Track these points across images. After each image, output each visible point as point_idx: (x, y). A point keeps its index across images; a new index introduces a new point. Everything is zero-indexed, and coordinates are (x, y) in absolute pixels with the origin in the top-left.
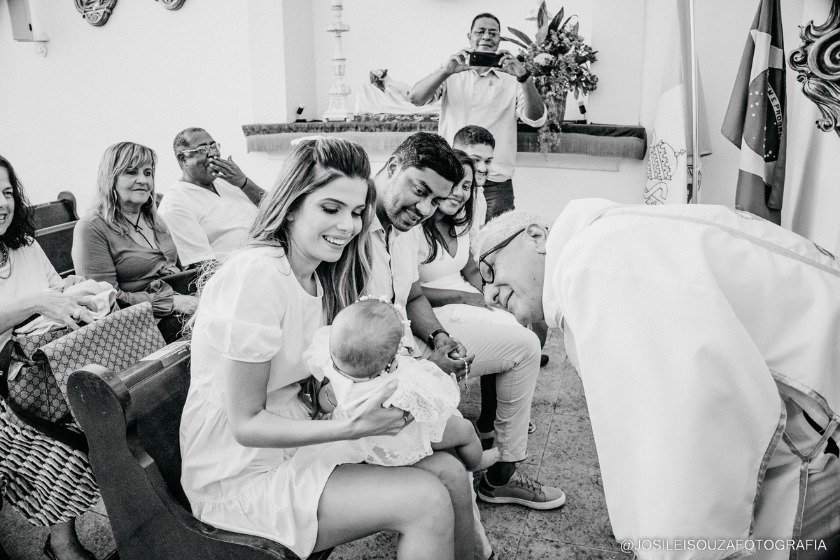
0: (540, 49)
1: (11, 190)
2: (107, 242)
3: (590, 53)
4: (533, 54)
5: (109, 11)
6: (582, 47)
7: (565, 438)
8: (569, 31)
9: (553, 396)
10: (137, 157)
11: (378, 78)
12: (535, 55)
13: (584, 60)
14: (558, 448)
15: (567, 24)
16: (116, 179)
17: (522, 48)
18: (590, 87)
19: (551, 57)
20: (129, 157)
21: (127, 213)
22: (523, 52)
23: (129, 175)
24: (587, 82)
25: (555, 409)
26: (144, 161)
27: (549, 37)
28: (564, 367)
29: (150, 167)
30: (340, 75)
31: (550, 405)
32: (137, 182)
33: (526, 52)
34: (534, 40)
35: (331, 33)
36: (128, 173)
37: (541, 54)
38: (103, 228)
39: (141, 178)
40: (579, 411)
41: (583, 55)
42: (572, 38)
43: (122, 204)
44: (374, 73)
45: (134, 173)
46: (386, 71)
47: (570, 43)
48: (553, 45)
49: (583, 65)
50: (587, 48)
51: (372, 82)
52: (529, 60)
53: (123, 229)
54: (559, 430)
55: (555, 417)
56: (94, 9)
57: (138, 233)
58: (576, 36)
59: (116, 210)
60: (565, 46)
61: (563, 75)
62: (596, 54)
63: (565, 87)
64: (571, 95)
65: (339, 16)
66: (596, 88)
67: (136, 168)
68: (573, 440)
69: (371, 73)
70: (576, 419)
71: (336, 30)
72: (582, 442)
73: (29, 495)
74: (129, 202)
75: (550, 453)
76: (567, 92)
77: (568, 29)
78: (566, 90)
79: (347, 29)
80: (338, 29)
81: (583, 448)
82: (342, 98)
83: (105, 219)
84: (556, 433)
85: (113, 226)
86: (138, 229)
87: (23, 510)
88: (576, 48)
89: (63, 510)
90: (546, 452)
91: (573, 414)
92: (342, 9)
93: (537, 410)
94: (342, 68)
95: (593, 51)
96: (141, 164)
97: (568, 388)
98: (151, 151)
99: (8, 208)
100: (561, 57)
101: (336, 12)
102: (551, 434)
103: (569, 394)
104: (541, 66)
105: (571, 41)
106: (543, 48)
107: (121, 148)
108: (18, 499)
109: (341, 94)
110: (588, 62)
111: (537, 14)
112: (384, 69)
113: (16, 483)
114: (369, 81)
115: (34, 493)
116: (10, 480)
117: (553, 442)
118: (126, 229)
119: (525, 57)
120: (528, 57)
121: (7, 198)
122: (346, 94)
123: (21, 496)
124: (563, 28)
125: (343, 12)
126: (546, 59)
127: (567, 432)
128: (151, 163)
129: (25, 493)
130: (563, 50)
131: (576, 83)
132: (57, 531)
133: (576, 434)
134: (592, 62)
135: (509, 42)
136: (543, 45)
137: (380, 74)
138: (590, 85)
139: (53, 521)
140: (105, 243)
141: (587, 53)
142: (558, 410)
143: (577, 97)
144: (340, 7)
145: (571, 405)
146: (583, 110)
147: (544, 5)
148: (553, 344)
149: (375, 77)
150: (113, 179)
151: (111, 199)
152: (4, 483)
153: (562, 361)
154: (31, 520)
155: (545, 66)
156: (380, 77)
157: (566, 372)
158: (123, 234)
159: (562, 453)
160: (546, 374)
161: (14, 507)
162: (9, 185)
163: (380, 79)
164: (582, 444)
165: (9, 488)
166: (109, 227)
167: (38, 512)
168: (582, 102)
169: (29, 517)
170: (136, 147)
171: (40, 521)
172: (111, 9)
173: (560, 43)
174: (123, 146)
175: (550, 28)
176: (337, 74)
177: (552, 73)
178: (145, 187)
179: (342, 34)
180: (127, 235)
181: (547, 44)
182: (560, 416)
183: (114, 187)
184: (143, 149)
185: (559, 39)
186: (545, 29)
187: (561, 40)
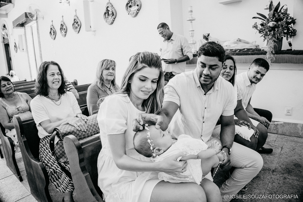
0: (270, 20)
1: (60, 73)
2: (98, 93)
3: (292, 20)
4: (267, 23)
5: (114, 19)
6: (289, 18)
7: (276, 186)
8: (283, 12)
9: (273, 166)
10: (109, 64)
11: (206, 37)
12: (268, 23)
13: (290, 23)
14: (272, 190)
15: (282, 9)
16: (102, 72)
17: (263, 21)
18: (293, 34)
19: (275, 23)
20: (106, 64)
21: (106, 84)
22: (263, 22)
23: (106, 70)
24: (291, 32)
25: (273, 172)
26: (112, 65)
27: (274, 15)
28: (279, 154)
29: (114, 67)
30: (192, 36)
31: (271, 171)
32: (110, 72)
33: (265, 22)
34: (268, 17)
35: (189, 21)
36: (106, 69)
37: (271, 22)
38: (97, 89)
39: (111, 71)
40: (284, 175)
41: (290, 21)
42: (284, 15)
43: (104, 80)
44: (204, 35)
45: (108, 69)
46: (209, 34)
47: (284, 17)
48: (276, 18)
49: (290, 26)
50: (291, 18)
51: (204, 38)
52: (266, 25)
53: (104, 90)
54: (274, 182)
55: (273, 176)
56: (109, 19)
57: (110, 91)
58: (286, 14)
59: (102, 83)
60: (281, 18)
61: (281, 30)
62: (296, 20)
63: (282, 35)
64: (284, 39)
65: (191, 15)
66: (296, 35)
67: (109, 68)
68: (280, 188)
69: (203, 35)
70: (282, 178)
71: (190, 20)
72: (284, 189)
73: (58, 180)
74: (107, 80)
75: (268, 192)
76: (283, 37)
77: (282, 11)
78: (282, 36)
79: (194, 19)
80: (191, 19)
81: (284, 192)
82: (193, 45)
83: (98, 86)
84: (272, 183)
85: (101, 88)
86: (110, 90)
87: (55, 185)
88: (286, 18)
89: (67, 188)
90: (266, 192)
91: (281, 176)
92: (192, 12)
93: (265, 172)
94: (193, 34)
95: (294, 19)
96: (111, 66)
97: (280, 164)
98: (114, 61)
99: (59, 79)
100: (279, 23)
101: (190, 13)
102: (270, 184)
103: (280, 166)
104: (271, 27)
105: (284, 16)
106: (272, 20)
107: (104, 61)
108: (54, 181)
109: (192, 43)
110: (292, 24)
111: (269, 6)
112: (208, 33)
113: (54, 175)
114: (203, 38)
115: (59, 180)
116: (52, 174)
117: (270, 187)
118: (106, 90)
119: (264, 24)
120: (265, 24)
121: (58, 76)
122: (194, 44)
123: (55, 180)
124: (280, 10)
125: (193, 13)
126: (273, 24)
127: (277, 184)
128: (114, 66)
129: (57, 180)
130: (281, 20)
131: (287, 34)
132: (66, 195)
133: (282, 185)
134: (294, 24)
135: (258, 19)
136: (272, 18)
137: (206, 35)
138: (293, 33)
139: (64, 191)
140: (97, 94)
141: (291, 20)
142: (274, 173)
143: (287, 39)
144: (192, 11)
145: (281, 171)
146: (290, 44)
147: (272, 2)
148: (276, 144)
149: (205, 36)
150: (101, 72)
151: (100, 79)
152: (50, 175)
153: (279, 152)
154: (57, 189)
155: (273, 27)
156: (207, 36)
157: (280, 157)
158: (104, 91)
159: (274, 193)
160: (271, 157)
161: (52, 184)
162: (59, 71)
163: (207, 37)
164: (284, 190)
165: (52, 177)
166: (99, 88)
167: (60, 187)
168: (290, 41)
169: (57, 188)
170: (109, 60)
171: (60, 190)
172: (115, 19)
173: (279, 17)
174: (105, 60)
175: (274, 11)
176: (191, 36)
177: (276, 29)
178: (112, 74)
179: (193, 21)
180: (106, 92)
181: (273, 18)
182: (275, 176)
183: (102, 75)
184: (111, 61)
185: (278, 15)
186: (272, 12)
187: (279, 16)
